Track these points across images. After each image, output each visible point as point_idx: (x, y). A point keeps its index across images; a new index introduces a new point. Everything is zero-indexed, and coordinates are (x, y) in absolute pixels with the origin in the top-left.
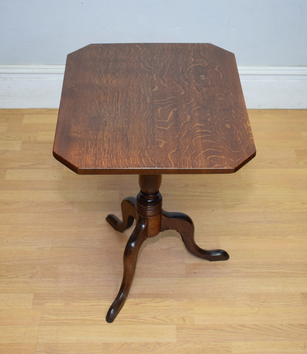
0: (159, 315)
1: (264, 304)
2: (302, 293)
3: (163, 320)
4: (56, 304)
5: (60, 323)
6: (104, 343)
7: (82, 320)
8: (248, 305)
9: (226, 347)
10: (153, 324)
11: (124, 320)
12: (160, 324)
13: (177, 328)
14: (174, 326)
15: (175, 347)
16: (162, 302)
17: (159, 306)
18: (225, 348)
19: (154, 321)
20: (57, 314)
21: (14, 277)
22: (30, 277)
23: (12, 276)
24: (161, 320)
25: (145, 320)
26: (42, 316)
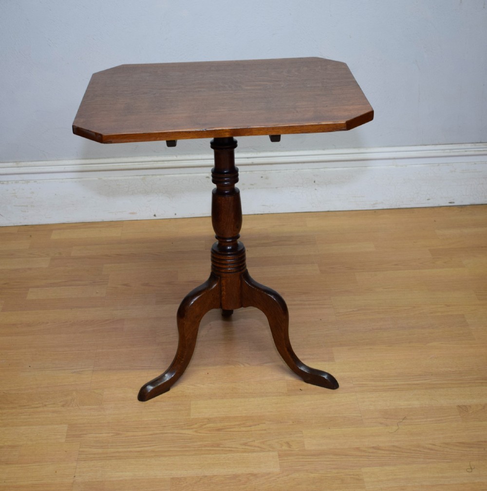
0: (252, 441)
1: (404, 421)
2: (459, 406)
3: (259, 447)
4: (101, 435)
5: (107, 457)
6: (172, 479)
7: (139, 452)
8: (381, 423)
9: (353, 475)
10: (245, 452)
11: (200, 449)
12: (253, 451)
13: (279, 456)
14: (276, 454)
15: (278, 478)
16: (256, 425)
17: (251, 431)
18: (352, 476)
19: (245, 449)
20: (102, 446)
21: (40, 407)
22: (63, 406)
23: (37, 406)
24: (255, 446)
25: (232, 448)
26: (81, 449)
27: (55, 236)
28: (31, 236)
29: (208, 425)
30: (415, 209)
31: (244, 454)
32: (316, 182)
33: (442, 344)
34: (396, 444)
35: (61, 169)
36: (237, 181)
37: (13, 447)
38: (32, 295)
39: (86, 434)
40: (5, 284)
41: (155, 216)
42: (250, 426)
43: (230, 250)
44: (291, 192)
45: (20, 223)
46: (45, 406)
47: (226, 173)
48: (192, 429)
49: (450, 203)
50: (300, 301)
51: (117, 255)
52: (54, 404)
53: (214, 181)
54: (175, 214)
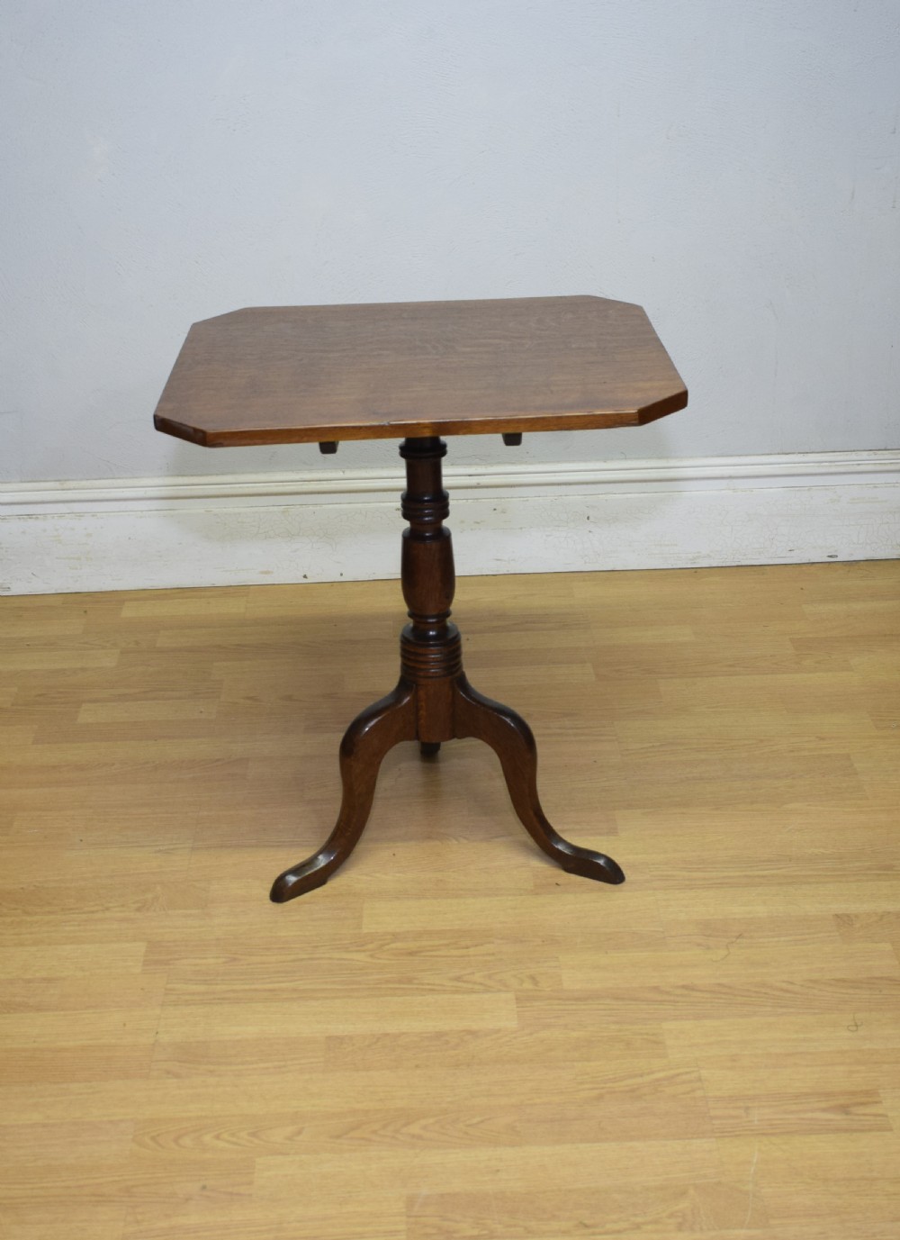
0: (469, 974)
1: (738, 941)
2: (836, 915)
3: (481, 984)
4: (204, 961)
5: (214, 999)
6: (329, 1038)
7: (270, 990)
8: (699, 945)
9: (647, 1034)
10: (457, 992)
11: (379, 986)
12: (472, 991)
13: (517, 999)
14: (511, 996)
15: (515, 1038)
16: (476, 946)
17: (469, 956)
18: (645, 1037)
19: (456, 987)
20: (206, 980)
21: (97, 911)
22: (138, 910)
23: (92, 909)
24: (475, 983)
25: (434, 985)
26: (169, 986)
27: (128, 612)
28: (86, 612)
29: (393, 946)
30: (768, 568)
31: (457, 996)
32: (591, 518)
33: (809, 805)
34: (724, 981)
35: (140, 493)
36: (446, 514)
37: (48, 980)
38: (87, 715)
39: (178, 959)
40: (40, 695)
41: (305, 577)
42: (467, 948)
43: (433, 638)
44: (547, 536)
45: (68, 588)
46: (107, 909)
47: (427, 501)
48: (364, 951)
49: (830, 556)
50: (560, 728)
51: (238, 645)
52: (123, 906)
53: (406, 516)
54: (342, 575)
